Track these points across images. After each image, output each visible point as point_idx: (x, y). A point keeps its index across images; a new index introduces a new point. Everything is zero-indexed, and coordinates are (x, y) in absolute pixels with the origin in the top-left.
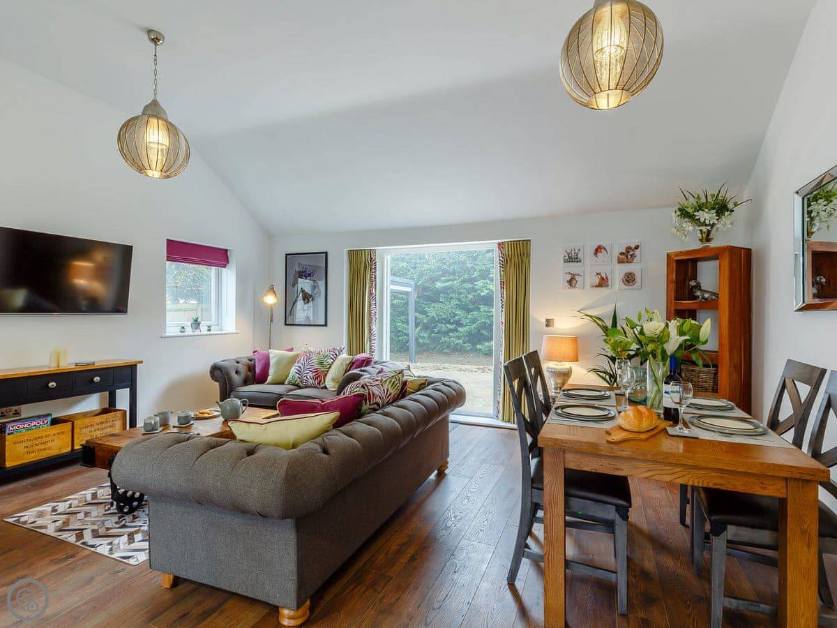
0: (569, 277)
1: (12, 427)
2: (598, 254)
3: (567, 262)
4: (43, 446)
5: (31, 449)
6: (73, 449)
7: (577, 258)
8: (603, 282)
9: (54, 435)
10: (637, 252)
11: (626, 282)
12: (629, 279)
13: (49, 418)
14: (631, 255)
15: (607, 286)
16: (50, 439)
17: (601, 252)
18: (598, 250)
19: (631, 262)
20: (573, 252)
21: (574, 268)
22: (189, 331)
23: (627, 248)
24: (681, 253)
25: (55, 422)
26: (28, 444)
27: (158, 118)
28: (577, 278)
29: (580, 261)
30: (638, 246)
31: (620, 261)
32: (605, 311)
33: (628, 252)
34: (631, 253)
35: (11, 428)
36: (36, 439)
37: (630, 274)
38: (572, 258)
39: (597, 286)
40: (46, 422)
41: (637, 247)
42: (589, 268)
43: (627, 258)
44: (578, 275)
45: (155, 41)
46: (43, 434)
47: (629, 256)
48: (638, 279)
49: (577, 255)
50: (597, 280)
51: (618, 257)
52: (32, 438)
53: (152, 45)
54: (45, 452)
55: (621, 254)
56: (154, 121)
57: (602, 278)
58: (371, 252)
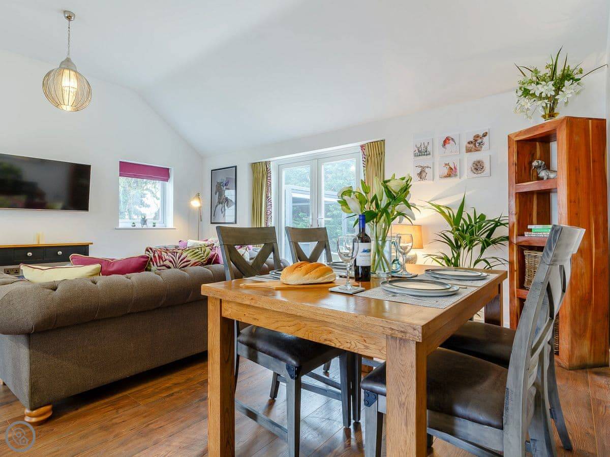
0: (419, 170)
2: (447, 145)
3: (417, 156)
7: (426, 151)
8: (451, 172)
10: (485, 139)
11: (474, 171)
12: (478, 167)
14: (480, 143)
15: (456, 175)
17: (449, 143)
18: (446, 141)
19: (479, 150)
20: (423, 146)
21: (424, 161)
22: (139, 225)
23: (475, 136)
24: (520, 133)
27: (69, 69)
28: (427, 170)
29: (429, 154)
30: (486, 133)
31: (469, 150)
32: (453, 201)
33: (476, 141)
34: (479, 141)
37: (479, 162)
38: (422, 152)
39: (446, 177)
41: (485, 135)
42: (438, 159)
43: (475, 146)
44: (428, 167)
45: (69, 18)
47: (477, 145)
48: (487, 165)
49: (426, 149)
50: (446, 171)
51: (466, 147)
53: (67, 21)
55: (469, 143)
56: (67, 72)
57: (451, 168)
58: (267, 164)
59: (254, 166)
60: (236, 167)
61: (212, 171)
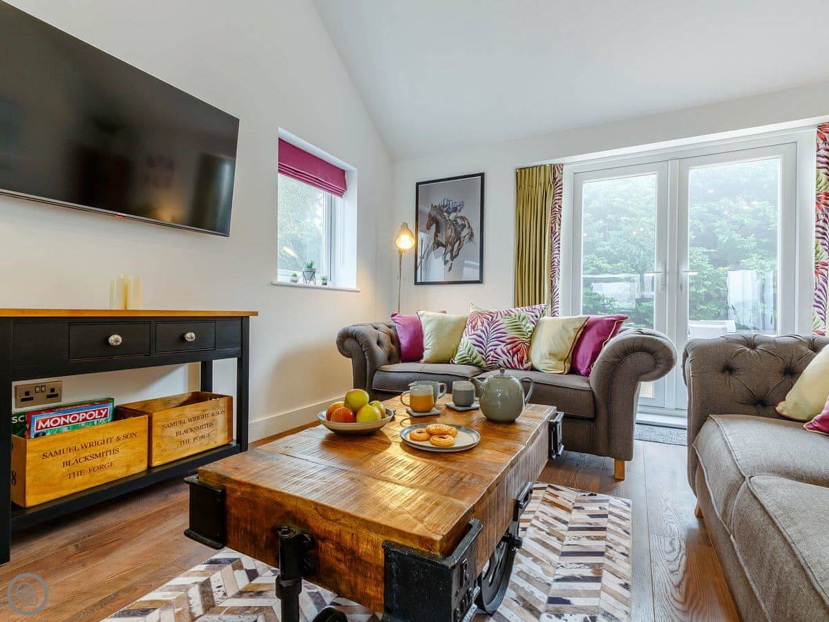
1: (44, 422)
4: (97, 462)
5: (76, 468)
6: (150, 467)
9: (118, 439)
13: (110, 407)
16: (110, 446)
22: (302, 282)
25: (120, 414)
26: (71, 456)
35: (41, 424)
36: (84, 447)
40: (104, 413)
46: (99, 438)
52: (79, 446)
54: (103, 472)
58: (555, 169)
59: (523, 175)
60: (482, 175)
61: (418, 184)
